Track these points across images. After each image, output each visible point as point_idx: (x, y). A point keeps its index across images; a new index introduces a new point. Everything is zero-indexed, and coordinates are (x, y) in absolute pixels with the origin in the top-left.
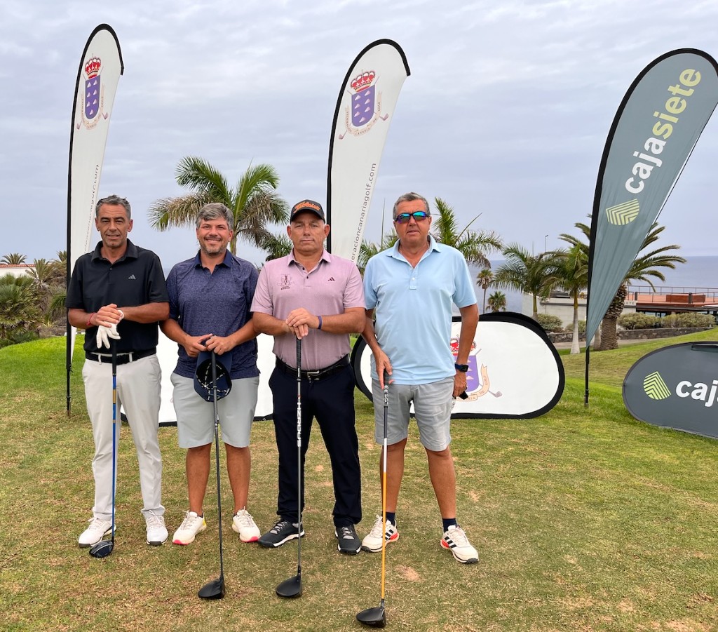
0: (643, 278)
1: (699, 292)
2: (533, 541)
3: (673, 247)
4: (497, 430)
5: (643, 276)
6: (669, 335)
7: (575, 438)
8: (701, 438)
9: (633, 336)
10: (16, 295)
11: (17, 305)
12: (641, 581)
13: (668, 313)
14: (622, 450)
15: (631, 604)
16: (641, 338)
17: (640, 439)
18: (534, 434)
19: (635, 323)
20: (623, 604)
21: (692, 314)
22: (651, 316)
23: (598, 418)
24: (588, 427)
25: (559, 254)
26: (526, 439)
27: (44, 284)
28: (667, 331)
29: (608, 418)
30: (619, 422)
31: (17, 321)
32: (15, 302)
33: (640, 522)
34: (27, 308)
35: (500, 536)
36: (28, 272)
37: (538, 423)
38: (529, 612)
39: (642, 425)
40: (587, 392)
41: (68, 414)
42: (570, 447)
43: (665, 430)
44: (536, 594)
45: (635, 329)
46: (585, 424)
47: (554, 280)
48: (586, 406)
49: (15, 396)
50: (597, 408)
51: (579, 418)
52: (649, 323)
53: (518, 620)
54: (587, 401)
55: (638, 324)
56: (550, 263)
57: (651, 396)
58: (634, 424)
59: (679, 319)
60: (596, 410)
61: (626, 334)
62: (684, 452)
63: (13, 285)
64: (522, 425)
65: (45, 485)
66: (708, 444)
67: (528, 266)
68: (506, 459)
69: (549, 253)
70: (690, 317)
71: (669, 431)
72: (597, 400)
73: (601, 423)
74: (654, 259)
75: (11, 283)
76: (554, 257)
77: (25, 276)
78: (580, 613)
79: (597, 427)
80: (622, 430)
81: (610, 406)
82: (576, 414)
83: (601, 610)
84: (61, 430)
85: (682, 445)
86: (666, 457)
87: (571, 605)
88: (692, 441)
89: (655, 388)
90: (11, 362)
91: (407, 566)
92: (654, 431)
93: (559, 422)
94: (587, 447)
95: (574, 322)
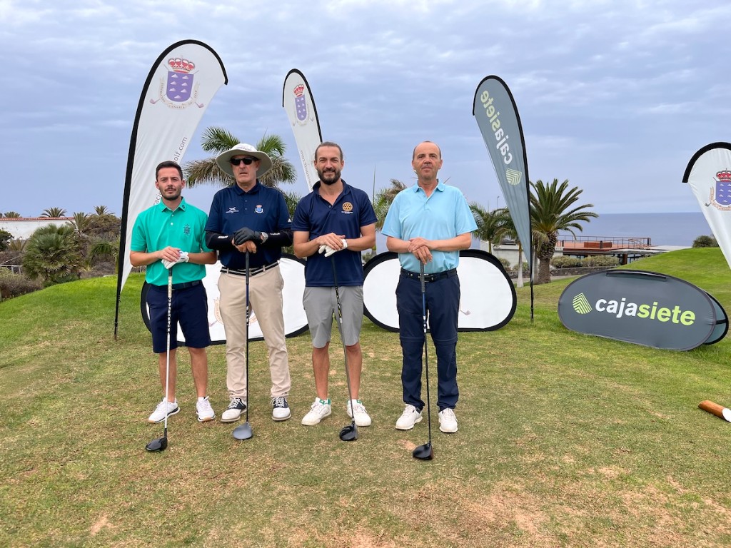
0: (568, 229)
2: (500, 417)
4: (467, 340)
5: (568, 227)
7: (526, 344)
8: (614, 341)
9: (562, 273)
10: (58, 243)
11: (59, 251)
12: (578, 441)
13: (586, 256)
14: (558, 351)
15: (572, 457)
16: (567, 275)
17: (571, 343)
18: (495, 341)
19: (562, 264)
20: (566, 457)
21: (603, 256)
23: (540, 329)
24: (534, 336)
26: (489, 346)
27: (83, 235)
29: (548, 329)
30: (556, 331)
31: (60, 265)
32: (57, 249)
33: (575, 400)
34: (69, 255)
35: (475, 415)
36: (69, 224)
37: (498, 335)
38: (499, 467)
39: (572, 334)
40: (532, 310)
41: (115, 338)
42: (522, 350)
43: (588, 337)
44: (503, 454)
45: (563, 268)
46: (531, 334)
47: (504, 231)
48: (532, 321)
49: (64, 325)
50: (540, 322)
51: (527, 330)
52: (573, 263)
53: (492, 473)
54: (532, 317)
55: (564, 265)
56: (501, 217)
57: (578, 311)
58: (567, 332)
59: (594, 260)
60: (539, 324)
61: (556, 272)
62: (602, 351)
63: (55, 235)
64: (486, 336)
65: (99, 395)
66: (619, 345)
67: (485, 220)
68: (476, 360)
69: (500, 210)
70: (601, 259)
71: (591, 337)
72: (540, 316)
73: (543, 333)
74: (576, 215)
75: (53, 233)
76: (504, 213)
77: (66, 227)
78: (535, 465)
79: (541, 336)
80: (558, 337)
81: (549, 320)
82: (525, 327)
83: (551, 462)
84: (110, 351)
85: (600, 346)
86: (590, 355)
87: (529, 460)
88: (608, 343)
89: (581, 305)
90: (57, 298)
91: (407, 440)
92: (581, 337)
93: (513, 333)
94: (534, 350)
95: (519, 263)
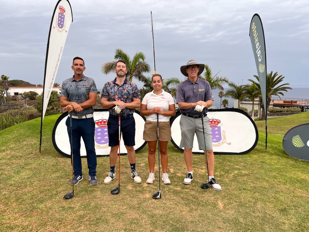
0: (277, 95)
1: (295, 100)
3: (288, 84)
5: (277, 94)
6: (285, 115)
9: (273, 115)
13: (284, 107)
16: (275, 116)
19: (273, 111)
21: (293, 107)
22: (278, 108)
25: (247, 86)
28: (284, 113)
45: (273, 113)
47: (245, 95)
52: (278, 111)
55: (274, 111)
56: (244, 89)
59: (288, 109)
61: (270, 114)
67: (237, 90)
70: (292, 109)
74: (281, 88)
76: (246, 87)
95: (253, 110)
